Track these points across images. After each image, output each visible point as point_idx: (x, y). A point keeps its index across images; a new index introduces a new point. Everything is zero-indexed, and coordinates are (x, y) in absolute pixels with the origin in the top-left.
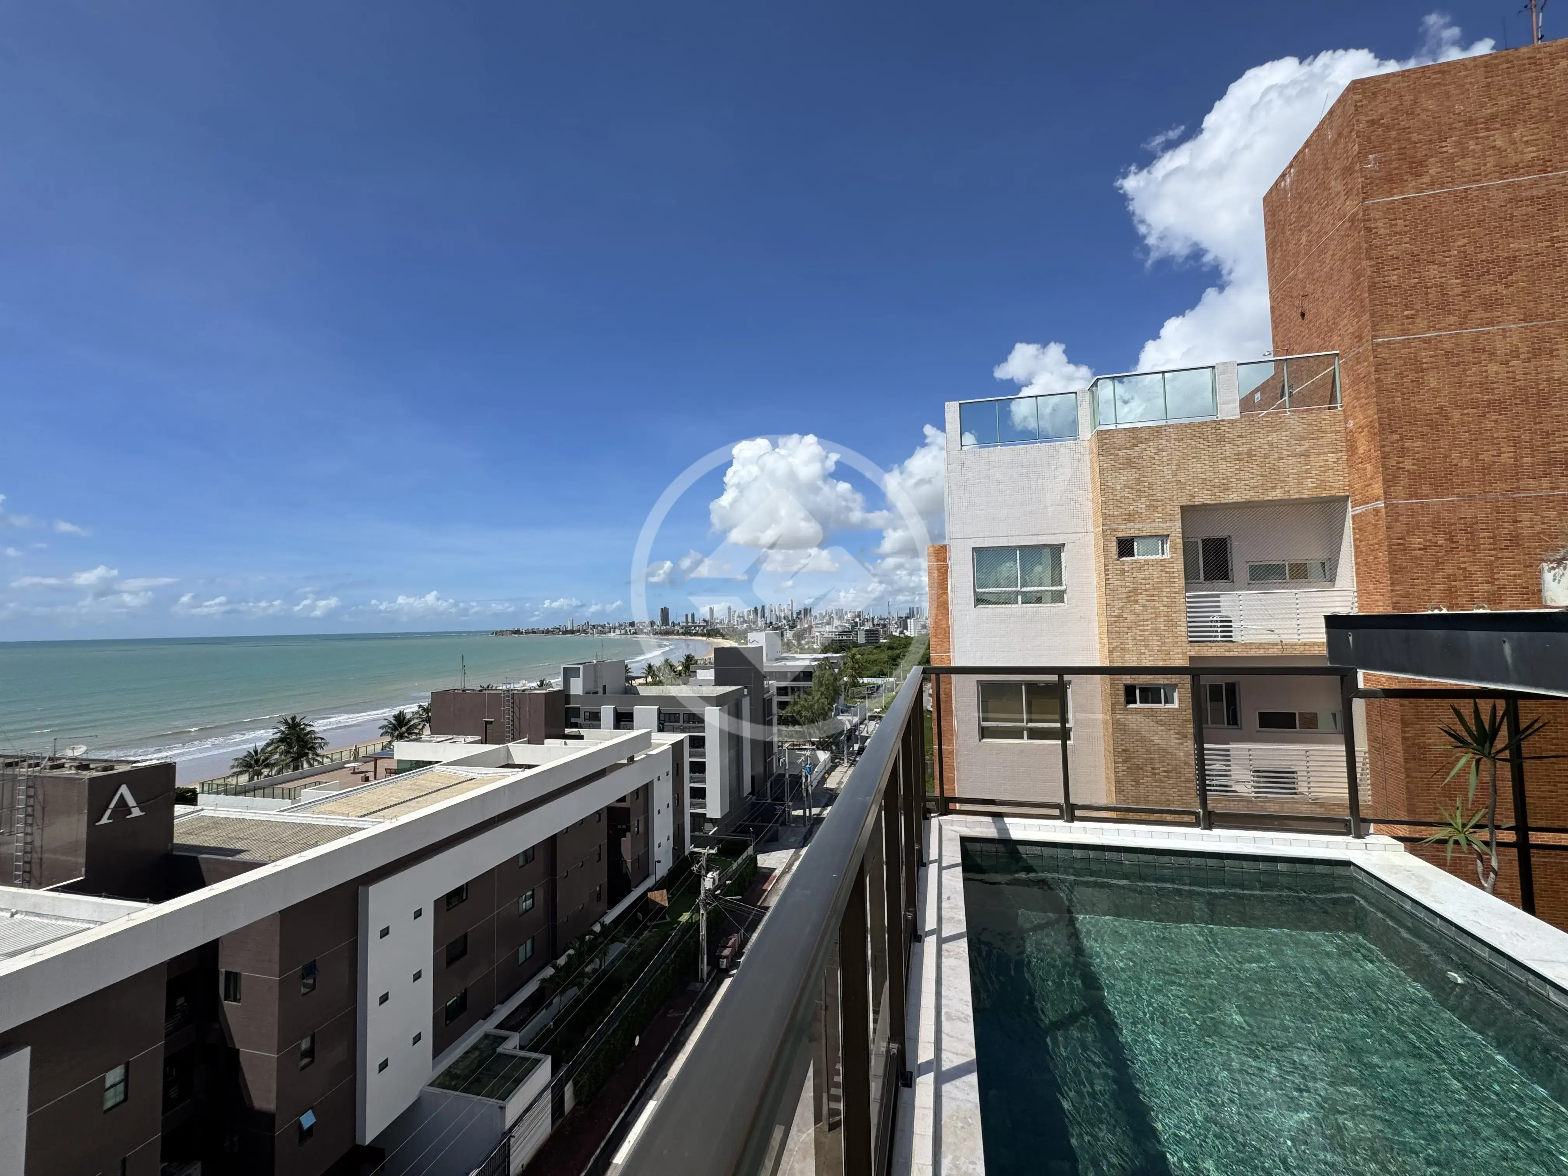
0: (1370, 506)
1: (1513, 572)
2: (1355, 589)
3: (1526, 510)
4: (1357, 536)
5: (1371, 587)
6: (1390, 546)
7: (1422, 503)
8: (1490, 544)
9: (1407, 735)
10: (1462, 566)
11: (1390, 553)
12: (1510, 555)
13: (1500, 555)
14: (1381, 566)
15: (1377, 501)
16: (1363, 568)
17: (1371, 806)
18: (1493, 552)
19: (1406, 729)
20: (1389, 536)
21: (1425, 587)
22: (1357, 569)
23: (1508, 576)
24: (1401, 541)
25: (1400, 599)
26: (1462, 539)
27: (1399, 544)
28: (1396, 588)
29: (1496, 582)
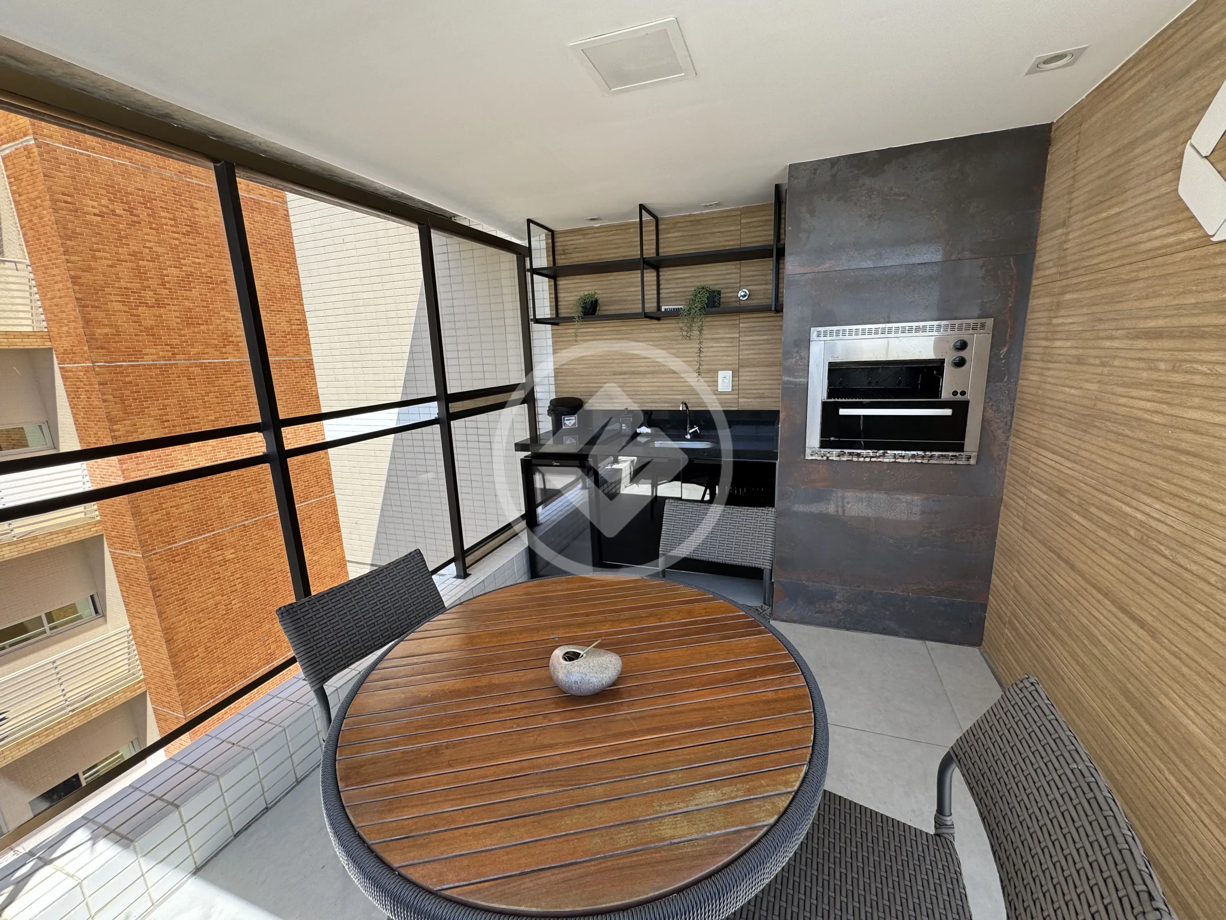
0: (19, 144)
1: (197, 260)
2: (28, 262)
3: (201, 199)
4: (14, 188)
5: (45, 257)
6: (54, 201)
7: (89, 156)
8: (172, 226)
9: (117, 433)
10: (148, 244)
11: (56, 211)
12: (191, 241)
13: (183, 240)
14: (48, 228)
15: (25, 135)
16: (31, 233)
17: (100, 522)
18: (176, 235)
19: (115, 427)
20: (49, 189)
21: (110, 263)
22: (24, 235)
23: (193, 263)
24: (69, 199)
25: (80, 273)
26: (143, 214)
27: (66, 202)
28: (73, 258)
29: (184, 268)
